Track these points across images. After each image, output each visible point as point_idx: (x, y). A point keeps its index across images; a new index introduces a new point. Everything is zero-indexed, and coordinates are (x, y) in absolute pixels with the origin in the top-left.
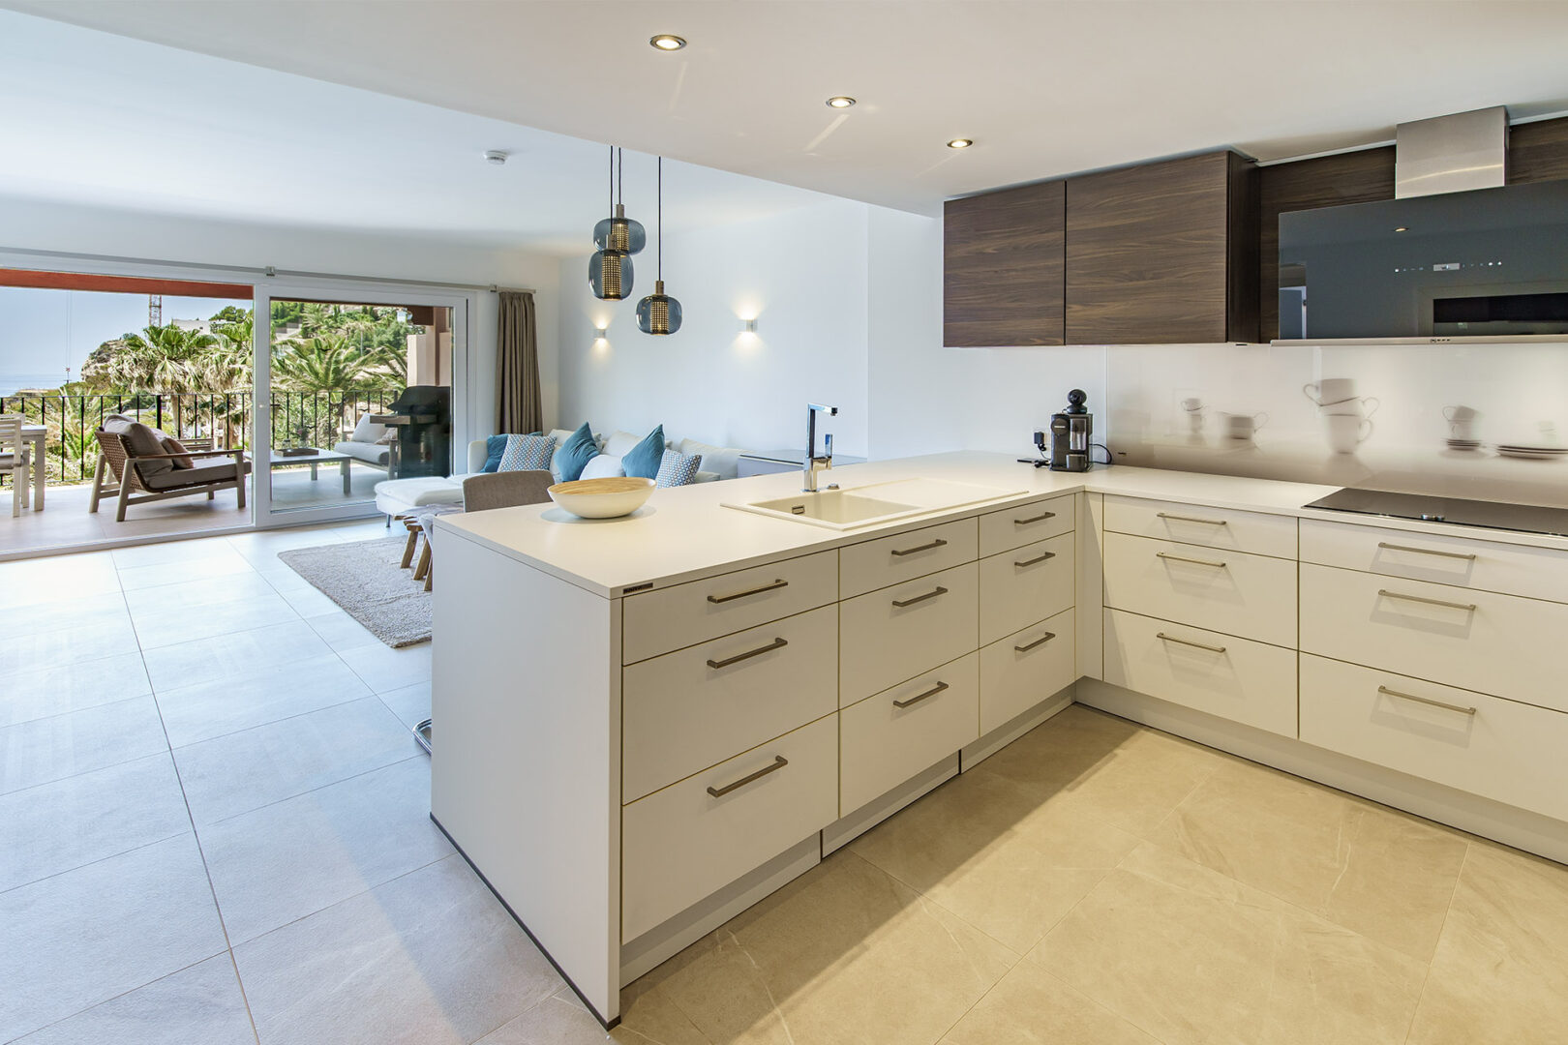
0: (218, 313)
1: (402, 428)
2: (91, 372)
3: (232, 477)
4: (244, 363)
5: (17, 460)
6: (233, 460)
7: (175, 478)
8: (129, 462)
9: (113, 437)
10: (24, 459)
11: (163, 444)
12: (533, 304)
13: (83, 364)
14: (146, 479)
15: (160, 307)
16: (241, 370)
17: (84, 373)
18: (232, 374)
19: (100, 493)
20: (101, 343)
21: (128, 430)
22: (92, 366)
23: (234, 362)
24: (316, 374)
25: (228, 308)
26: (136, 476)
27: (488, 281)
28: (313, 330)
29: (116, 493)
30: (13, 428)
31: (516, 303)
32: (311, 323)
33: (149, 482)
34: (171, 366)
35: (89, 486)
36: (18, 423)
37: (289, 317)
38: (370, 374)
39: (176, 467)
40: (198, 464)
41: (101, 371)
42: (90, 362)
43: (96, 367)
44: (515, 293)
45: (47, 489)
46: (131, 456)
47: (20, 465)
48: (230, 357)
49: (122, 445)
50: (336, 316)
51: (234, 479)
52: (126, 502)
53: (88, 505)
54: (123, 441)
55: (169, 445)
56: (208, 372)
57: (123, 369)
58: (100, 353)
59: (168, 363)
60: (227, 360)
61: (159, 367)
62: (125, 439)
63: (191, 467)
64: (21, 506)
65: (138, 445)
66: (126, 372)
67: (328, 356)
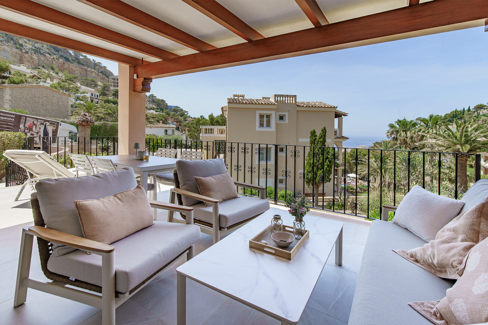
18: (423, 136)
23: (424, 132)
34: (403, 134)
37: (458, 117)
50: (478, 116)
61: (399, 134)
67: (461, 129)
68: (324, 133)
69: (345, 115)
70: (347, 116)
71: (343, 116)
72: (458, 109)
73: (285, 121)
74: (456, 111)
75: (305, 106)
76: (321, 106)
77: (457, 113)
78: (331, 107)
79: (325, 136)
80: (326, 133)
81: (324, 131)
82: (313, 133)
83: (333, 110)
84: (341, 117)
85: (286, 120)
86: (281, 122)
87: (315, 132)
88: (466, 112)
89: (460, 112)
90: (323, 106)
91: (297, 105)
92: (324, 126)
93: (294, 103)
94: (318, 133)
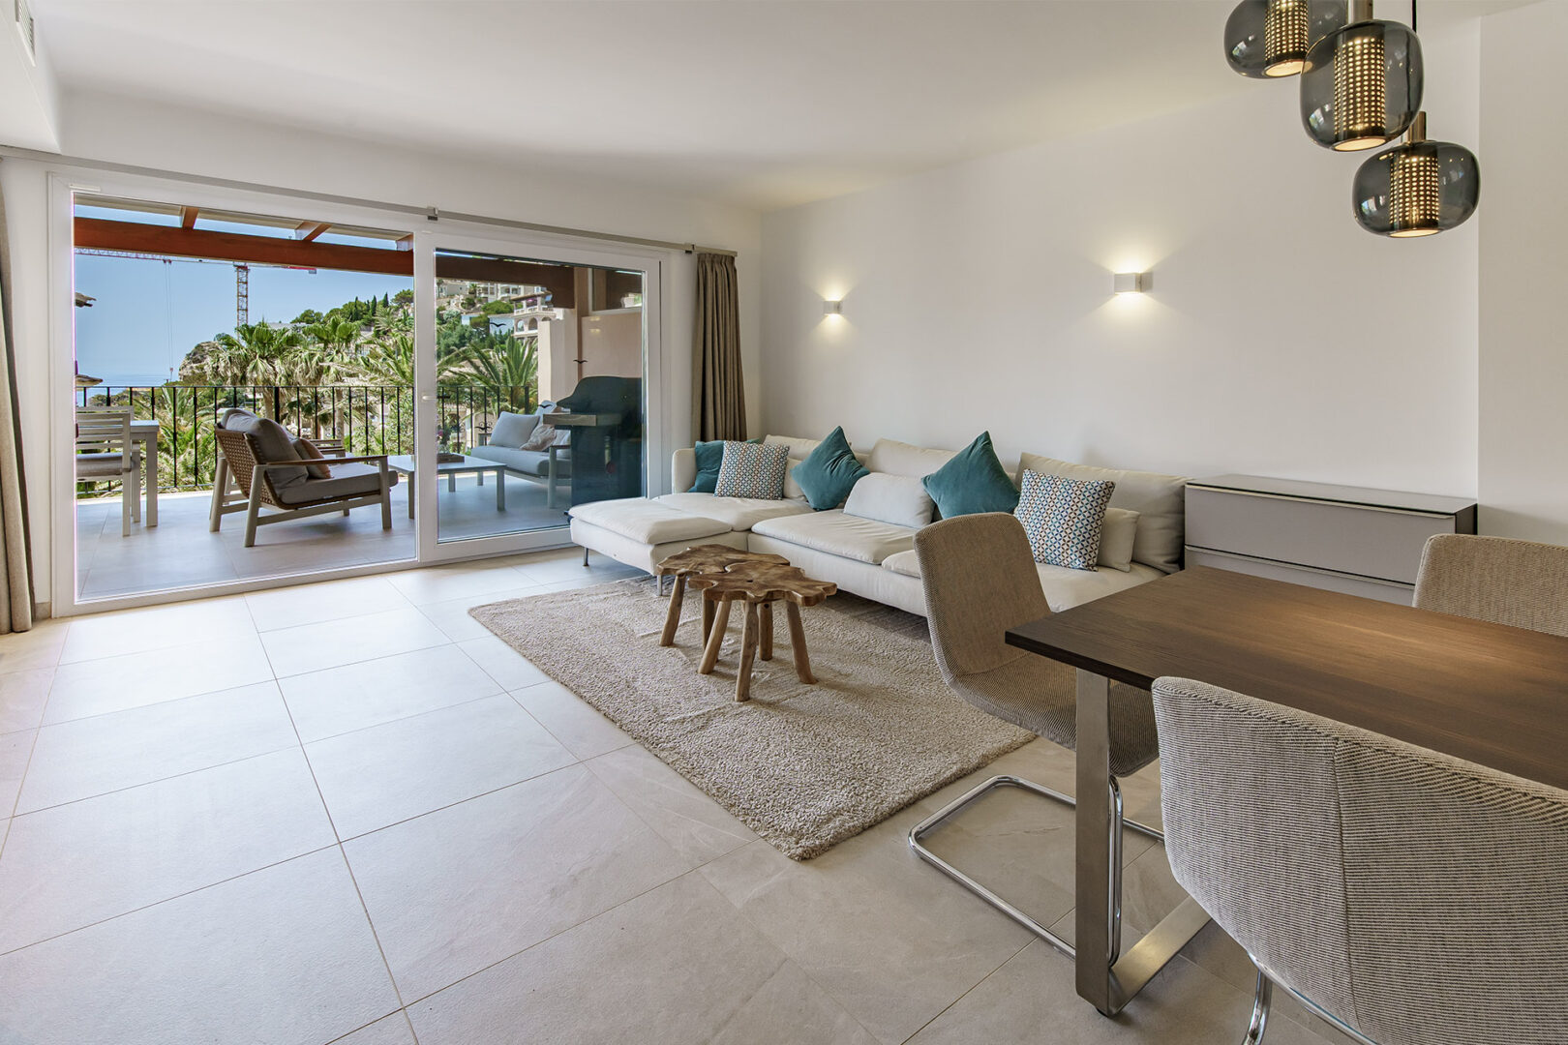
0: (298, 315)
1: (576, 431)
2: (187, 372)
3: (374, 490)
4: (332, 361)
5: (126, 464)
6: (376, 469)
7: (311, 490)
8: (258, 469)
9: (236, 436)
10: (135, 463)
11: (295, 446)
12: (735, 270)
13: (181, 365)
14: (278, 492)
15: (247, 310)
16: (329, 367)
17: (181, 372)
18: (320, 372)
19: (221, 508)
20: (196, 345)
21: (255, 427)
22: (188, 367)
23: (322, 360)
24: (403, 374)
25: (307, 311)
26: (266, 487)
27: (686, 237)
28: (385, 333)
29: (243, 507)
30: (120, 423)
31: (717, 267)
32: (383, 326)
33: (281, 495)
34: (262, 365)
35: (206, 497)
36: (126, 417)
37: (363, 321)
38: (455, 373)
39: (312, 477)
40: (337, 473)
41: (196, 371)
42: (187, 362)
43: (192, 368)
44: (714, 255)
45: (160, 497)
46: (260, 463)
47: (129, 470)
48: (318, 355)
49: (249, 447)
50: (405, 319)
51: (378, 492)
52: (255, 521)
53: (208, 523)
54: (250, 442)
55: (301, 447)
56: (297, 370)
57: (218, 367)
58: (195, 354)
59: (259, 362)
60: (316, 359)
61: (251, 366)
62: (252, 438)
63: (329, 477)
64: (132, 520)
65: (269, 448)
66: (221, 370)
70: (90, 305)
72: (362, 300)
74: (357, 304)
77: (360, 308)
88: (380, 307)
89: (365, 307)
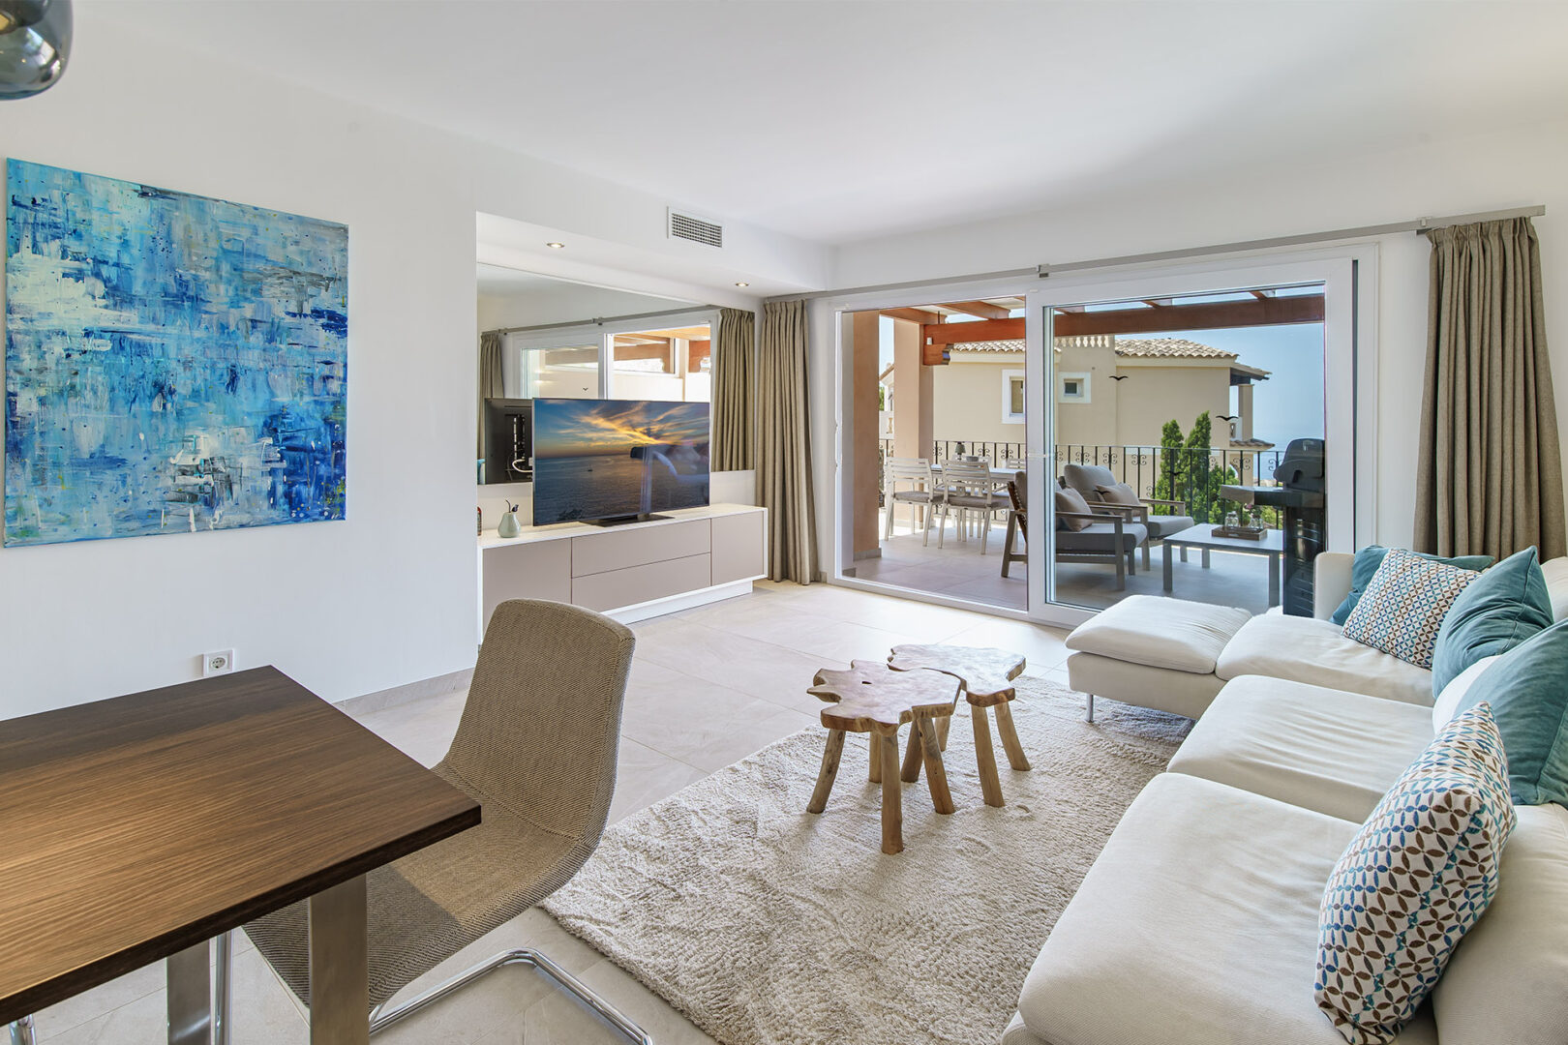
3: (1109, 549)
51: (1113, 552)
52: (1008, 557)
68: (1204, 430)
69: (1260, 377)
70: (1267, 379)
71: (1253, 381)
73: (1082, 396)
75: (1139, 354)
76: (1188, 353)
78: (1218, 356)
79: (1206, 437)
80: (1211, 431)
81: (1204, 424)
82: (1172, 432)
83: (1228, 363)
84: (1249, 383)
85: (1085, 394)
86: (1071, 399)
87: (1178, 427)
90: (1195, 355)
91: (1117, 352)
92: (1205, 412)
93: (1107, 346)
94: (1187, 431)
